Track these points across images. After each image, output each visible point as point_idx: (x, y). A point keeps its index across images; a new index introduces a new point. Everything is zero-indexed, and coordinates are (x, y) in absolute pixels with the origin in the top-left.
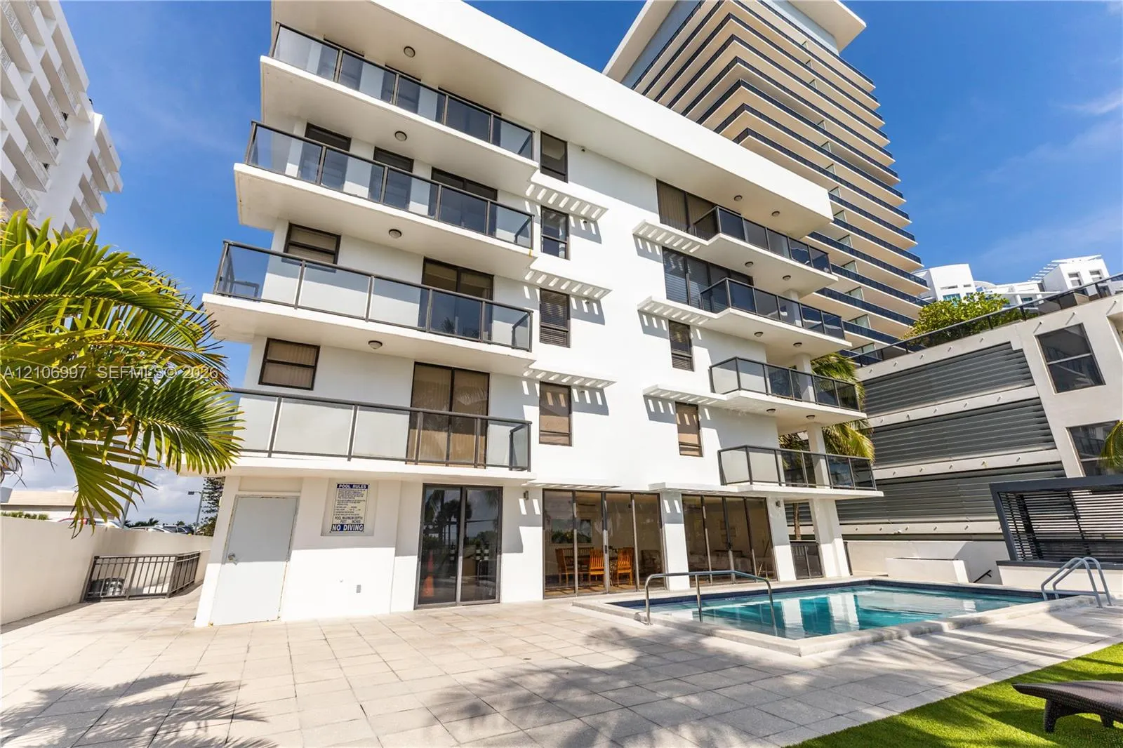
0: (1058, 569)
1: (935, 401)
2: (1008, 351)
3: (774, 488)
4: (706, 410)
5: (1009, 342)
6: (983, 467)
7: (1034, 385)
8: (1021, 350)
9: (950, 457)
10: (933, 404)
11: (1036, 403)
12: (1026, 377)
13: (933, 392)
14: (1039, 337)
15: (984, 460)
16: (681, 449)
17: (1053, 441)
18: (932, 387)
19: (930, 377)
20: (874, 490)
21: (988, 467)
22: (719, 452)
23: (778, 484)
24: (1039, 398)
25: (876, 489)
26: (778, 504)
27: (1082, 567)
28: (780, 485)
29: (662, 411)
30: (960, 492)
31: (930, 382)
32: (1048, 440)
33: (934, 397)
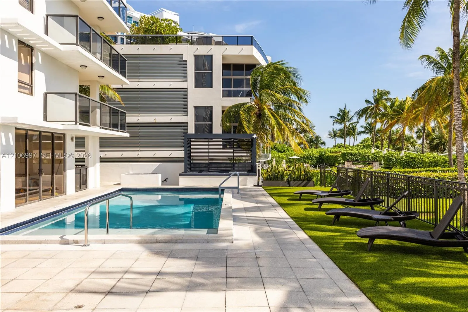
0: (228, 177)
1: (139, 79)
2: (181, 59)
3: (71, 126)
4: (39, 54)
5: (182, 55)
6: (154, 122)
7: (187, 81)
8: (186, 61)
9: (139, 113)
10: (138, 80)
11: (185, 91)
12: (185, 77)
13: (139, 73)
14: (195, 56)
15: (155, 117)
16: (19, 87)
17: (187, 112)
18: (139, 69)
19: (139, 63)
20: (125, 132)
21: (157, 122)
22: (46, 94)
23: (74, 123)
24: (187, 88)
25: (126, 132)
26: (72, 139)
27: (235, 175)
28: (76, 124)
29: (7, 46)
30: (139, 135)
31: (139, 66)
32: (185, 111)
33: (139, 76)
